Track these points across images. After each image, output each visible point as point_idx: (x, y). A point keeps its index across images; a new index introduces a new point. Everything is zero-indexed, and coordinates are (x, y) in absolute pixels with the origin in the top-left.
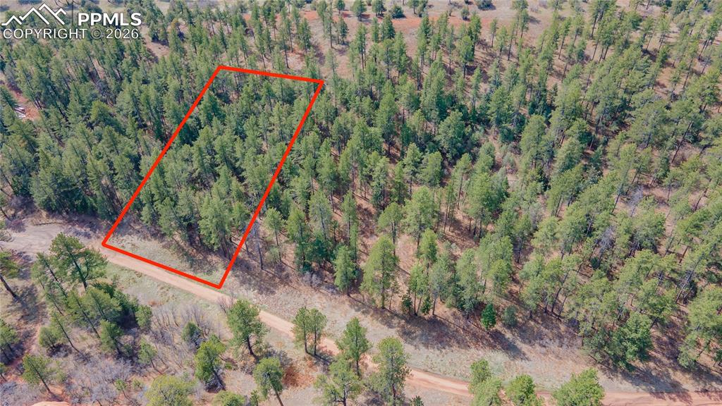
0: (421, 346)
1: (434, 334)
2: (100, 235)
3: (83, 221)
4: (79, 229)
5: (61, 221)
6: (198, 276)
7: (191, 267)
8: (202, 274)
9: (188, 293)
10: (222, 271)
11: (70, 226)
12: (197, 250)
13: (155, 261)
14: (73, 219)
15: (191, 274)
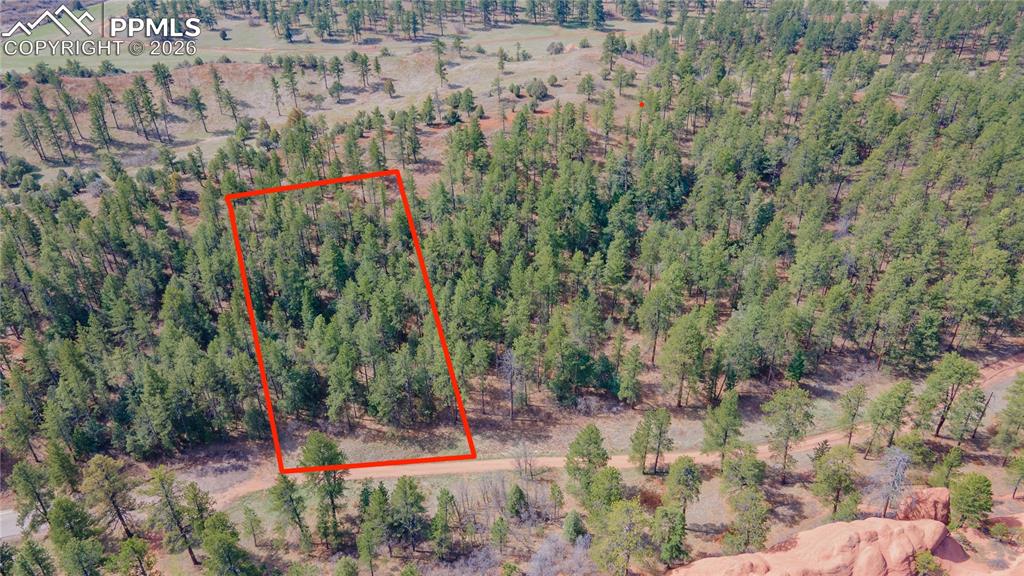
0: (747, 423)
1: (749, 408)
2: (258, 460)
3: (217, 454)
4: (218, 465)
5: (182, 465)
6: (441, 454)
7: (424, 450)
8: (444, 451)
9: (449, 476)
10: (465, 439)
11: (200, 467)
12: (414, 429)
13: (367, 461)
14: (198, 456)
15: (429, 456)
